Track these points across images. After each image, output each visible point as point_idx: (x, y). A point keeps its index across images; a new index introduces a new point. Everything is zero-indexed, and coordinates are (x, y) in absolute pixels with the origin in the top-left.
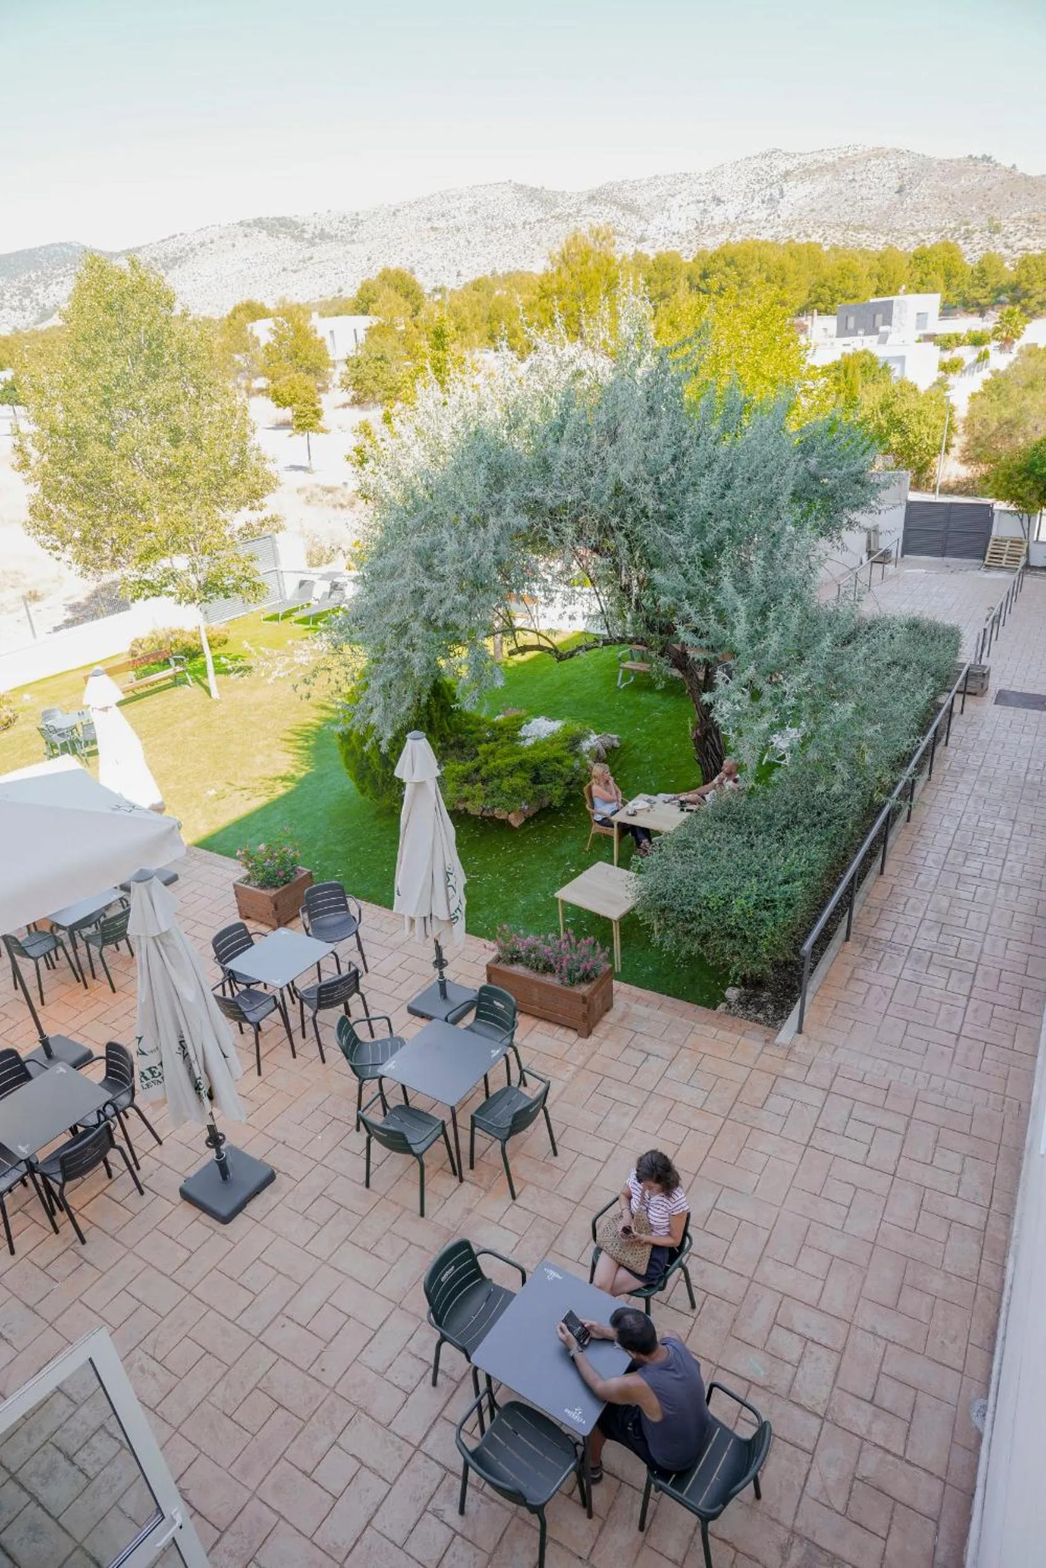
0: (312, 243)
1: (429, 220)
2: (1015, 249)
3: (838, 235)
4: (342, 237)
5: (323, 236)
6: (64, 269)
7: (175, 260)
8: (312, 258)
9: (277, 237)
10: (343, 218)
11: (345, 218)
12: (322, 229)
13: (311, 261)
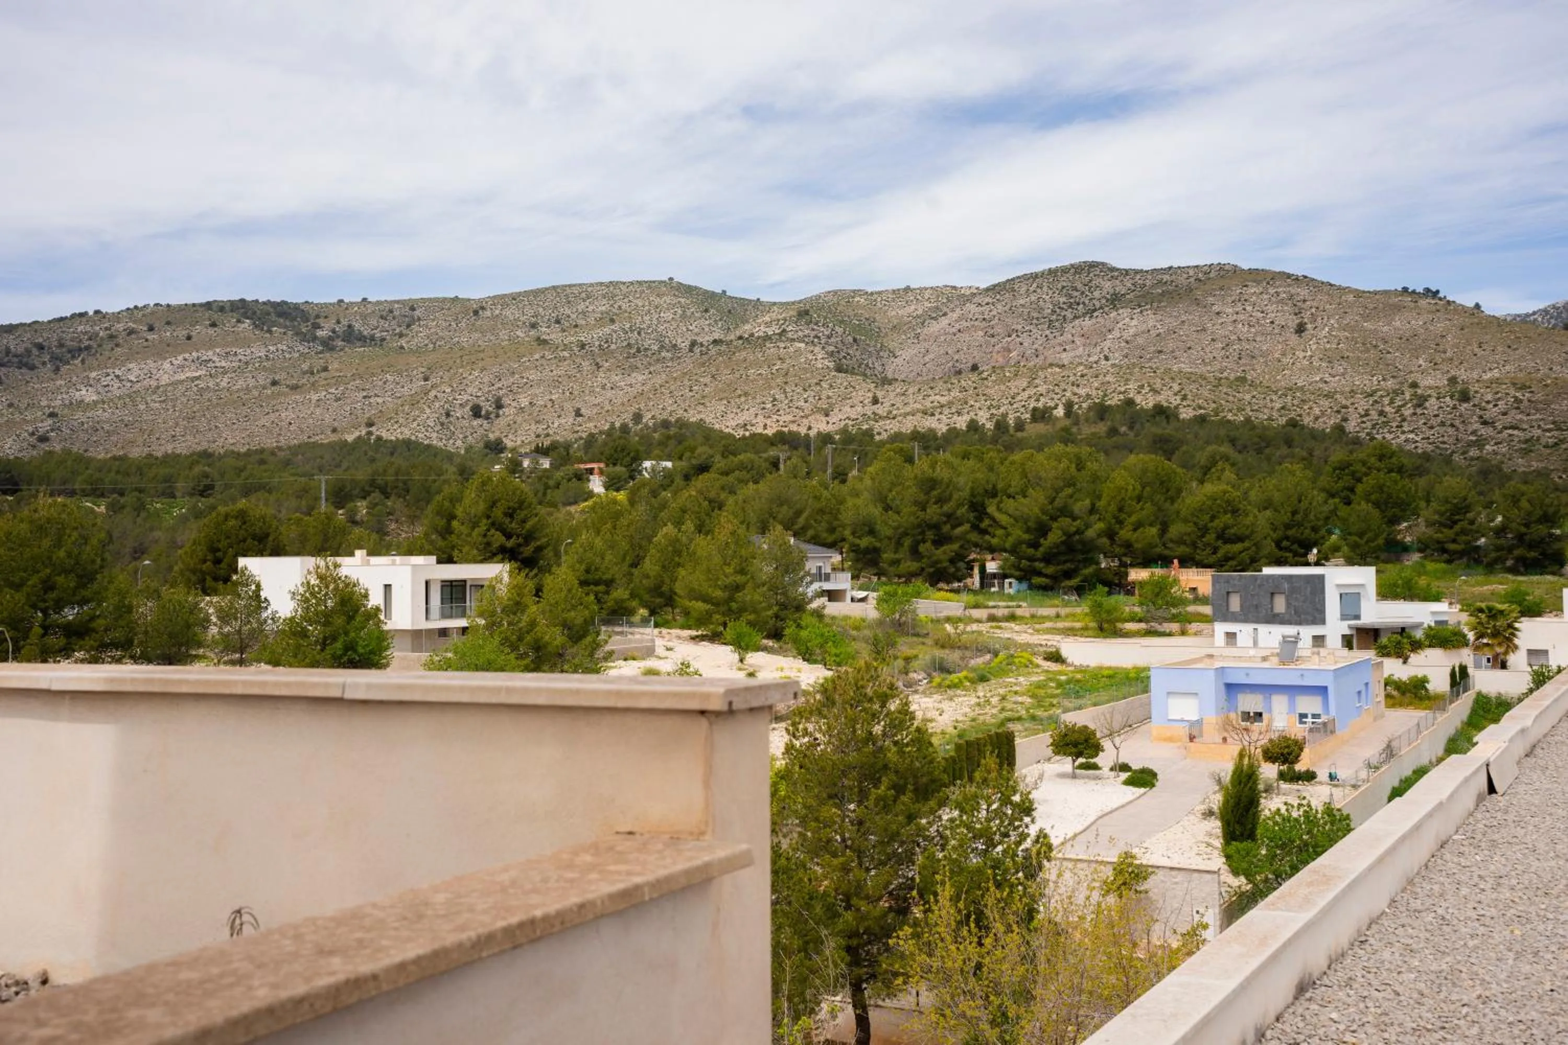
0: (328, 345)
1: (533, 326)
2: (1499, 425)
3: (1205, 393)
4: (383, 340)
5: (351, 336)
7: (75, 352)
8: (325, 369)
9: (270, 331)
10: (387, 311)
11: (391, 311)
12: (350, 326)
13: (323, 374)
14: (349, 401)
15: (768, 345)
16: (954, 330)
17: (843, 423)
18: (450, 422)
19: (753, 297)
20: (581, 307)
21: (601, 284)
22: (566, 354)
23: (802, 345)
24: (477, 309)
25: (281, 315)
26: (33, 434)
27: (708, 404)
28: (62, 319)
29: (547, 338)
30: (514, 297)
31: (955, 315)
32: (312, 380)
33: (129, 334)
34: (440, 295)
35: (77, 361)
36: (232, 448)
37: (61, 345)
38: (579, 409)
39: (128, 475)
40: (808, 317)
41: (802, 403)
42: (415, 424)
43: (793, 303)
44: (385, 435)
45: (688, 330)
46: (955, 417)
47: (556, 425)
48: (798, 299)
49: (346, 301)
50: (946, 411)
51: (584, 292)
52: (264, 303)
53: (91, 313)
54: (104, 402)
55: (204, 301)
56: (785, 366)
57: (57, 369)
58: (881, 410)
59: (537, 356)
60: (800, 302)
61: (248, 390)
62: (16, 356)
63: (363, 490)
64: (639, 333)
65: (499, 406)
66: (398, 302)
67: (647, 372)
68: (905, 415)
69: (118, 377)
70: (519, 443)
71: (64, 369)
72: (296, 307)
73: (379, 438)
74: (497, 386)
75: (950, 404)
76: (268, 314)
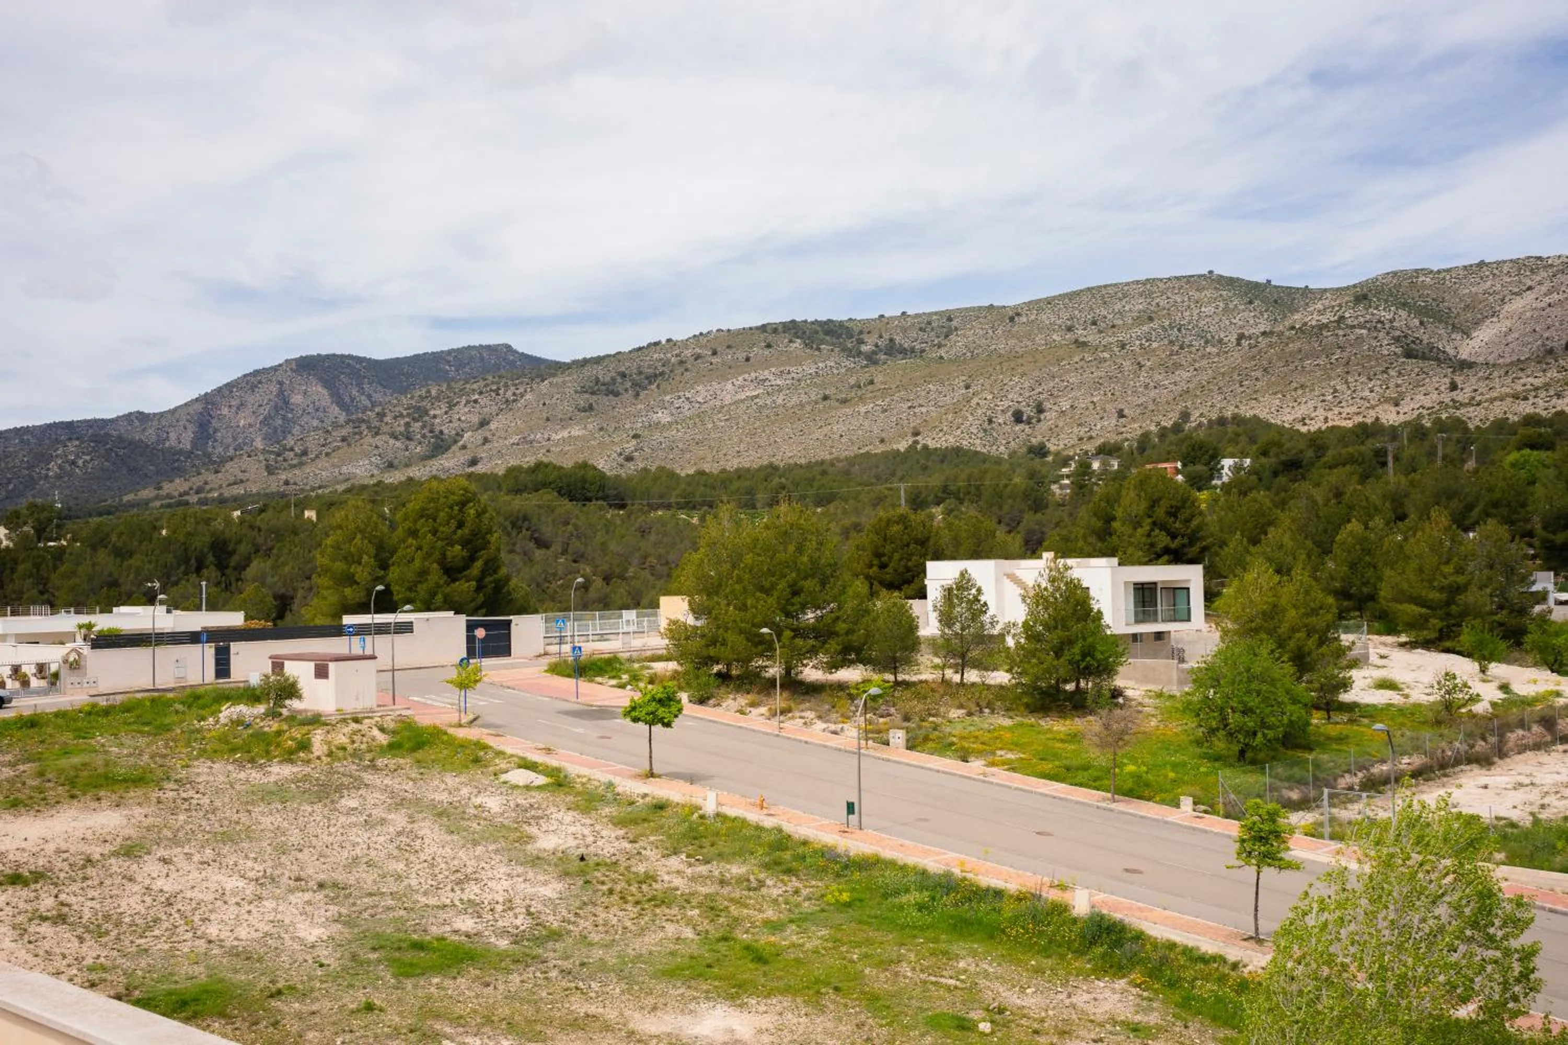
0: (871, 359)
1: (1070, 329)
4: (923, 351)
5: (893, 349)
6: (482, 383)
7: (651, 378)
8: (871, 382)
9: (819, 349)
10: (925, 323)
11: (929, 323)
12: (891, 340)
13: (870, 387)
14: (895, 412)
15: (1325, 333)
16: (1543, 305)
17: (1416, 413)
18: (993, 429)
19: (1301, 285)
20: (1117, 307)
21: (1138, 282)
22: (1106, 355)
23: (1364, 332)
24: (1013, 315)
25: (828, 333)
26: (621, 454)
27: (1261, 399)
28: (640, 349)
29: (1084, 339)
30: (1049, 301)
31: (1544, 289)
32: (859, 393)
33: (696, 359)
34: (976, 305)
35: (654, 387)
36: (791, 461)
37: (640, 373)
38: (1122, 410)
39: (714, 488)
40: (1367, 302)
41: (1367, 393)
42: (959, 432)
43: (1348, 288)
44: (932, 444)
45: (1231, 323)
46: (1554, 400)
47: (1099, 427)
48: (1351, 283)
49: (887, 315)
50: (1543, 394)
51: (1121, 292)
52: (812, 323)
53: (664, 342)
54: (677, 423)
55: (760, 324)
56: (1345, 354)
57: (637, 395)
58: (1460, 396)
59: (1076, 359)
60: (1355, 286)
61: (802, 406)
62: (604, 384)
63: (936, 496)
64: (1179, 330)
65: (1040, 410)
66: (936, 313)
67: (1192, 369)
68: (1492, 401)
69: (688, 399)
70: (1062, 446)
71: (643, 394)
72: (841, 324)
73: (925, 447)
74: (1037, 391)
75: (1546, 386)
76: (817, 332)
